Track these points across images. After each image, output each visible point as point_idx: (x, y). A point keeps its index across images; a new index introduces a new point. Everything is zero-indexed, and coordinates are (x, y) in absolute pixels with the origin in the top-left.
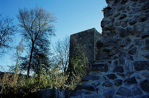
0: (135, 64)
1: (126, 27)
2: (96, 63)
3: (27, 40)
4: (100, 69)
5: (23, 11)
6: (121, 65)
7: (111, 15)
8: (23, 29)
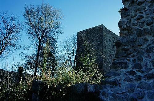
0: (153, 62)
1: (144, 28)
2: (115, 61)
3: (33, 38)
4: (120, 66)
5: (29, 8)
6: (140, 63)
7: (128, 16)
8: (29, 26)
